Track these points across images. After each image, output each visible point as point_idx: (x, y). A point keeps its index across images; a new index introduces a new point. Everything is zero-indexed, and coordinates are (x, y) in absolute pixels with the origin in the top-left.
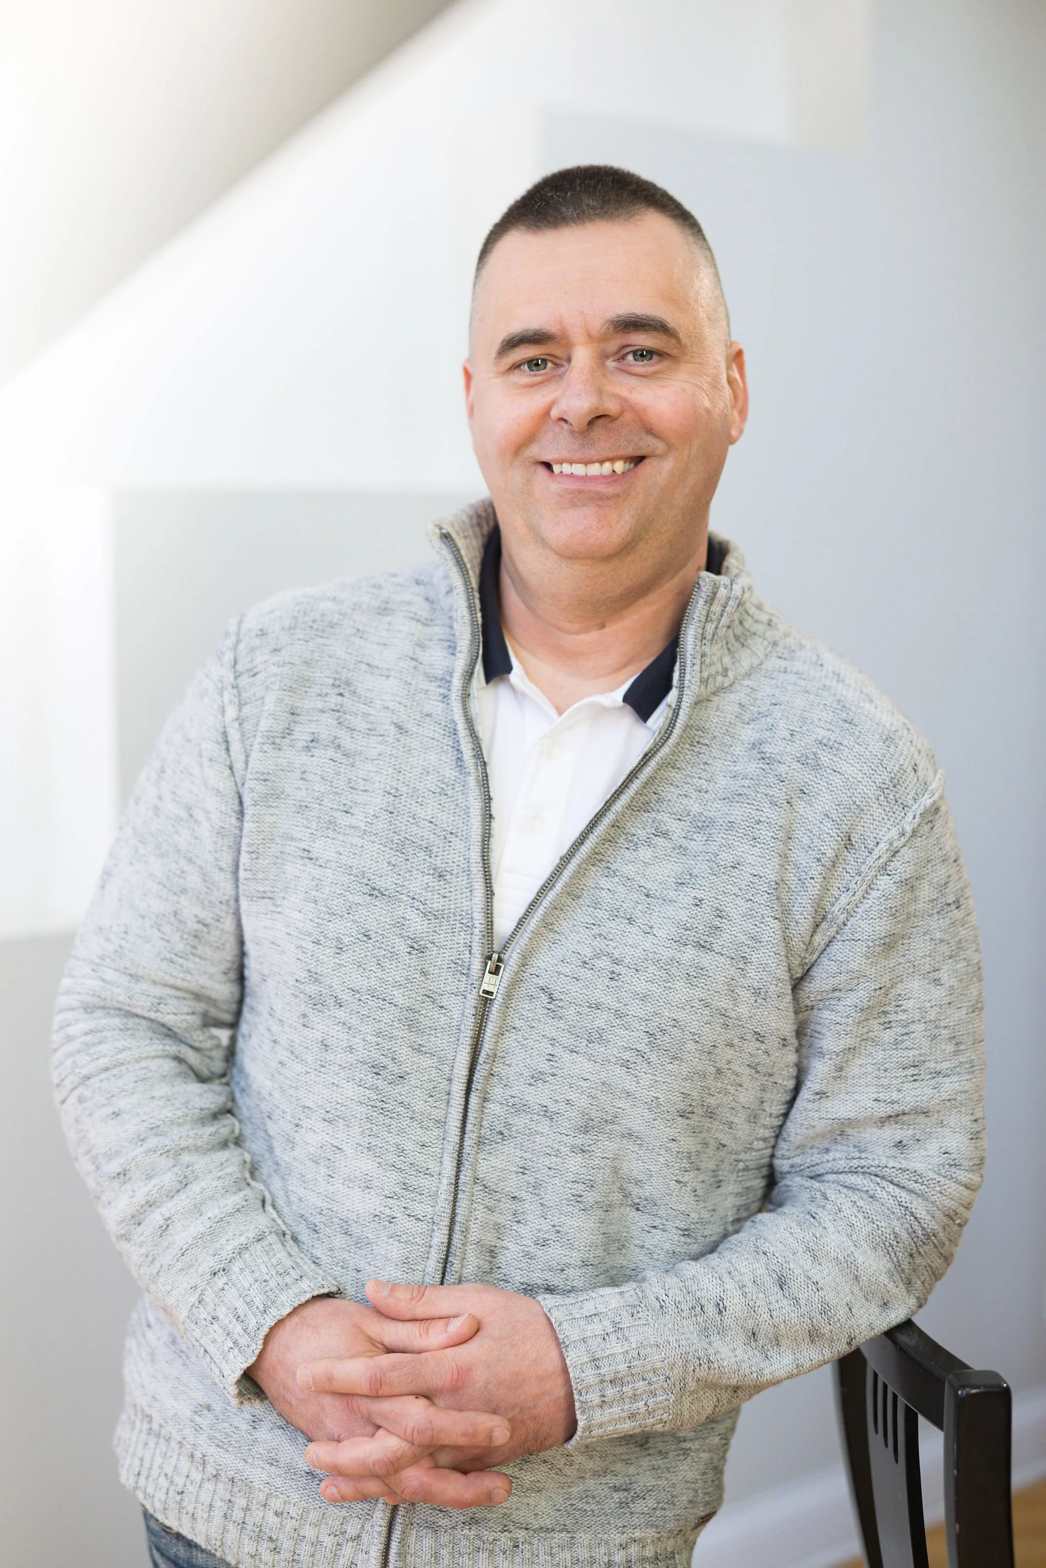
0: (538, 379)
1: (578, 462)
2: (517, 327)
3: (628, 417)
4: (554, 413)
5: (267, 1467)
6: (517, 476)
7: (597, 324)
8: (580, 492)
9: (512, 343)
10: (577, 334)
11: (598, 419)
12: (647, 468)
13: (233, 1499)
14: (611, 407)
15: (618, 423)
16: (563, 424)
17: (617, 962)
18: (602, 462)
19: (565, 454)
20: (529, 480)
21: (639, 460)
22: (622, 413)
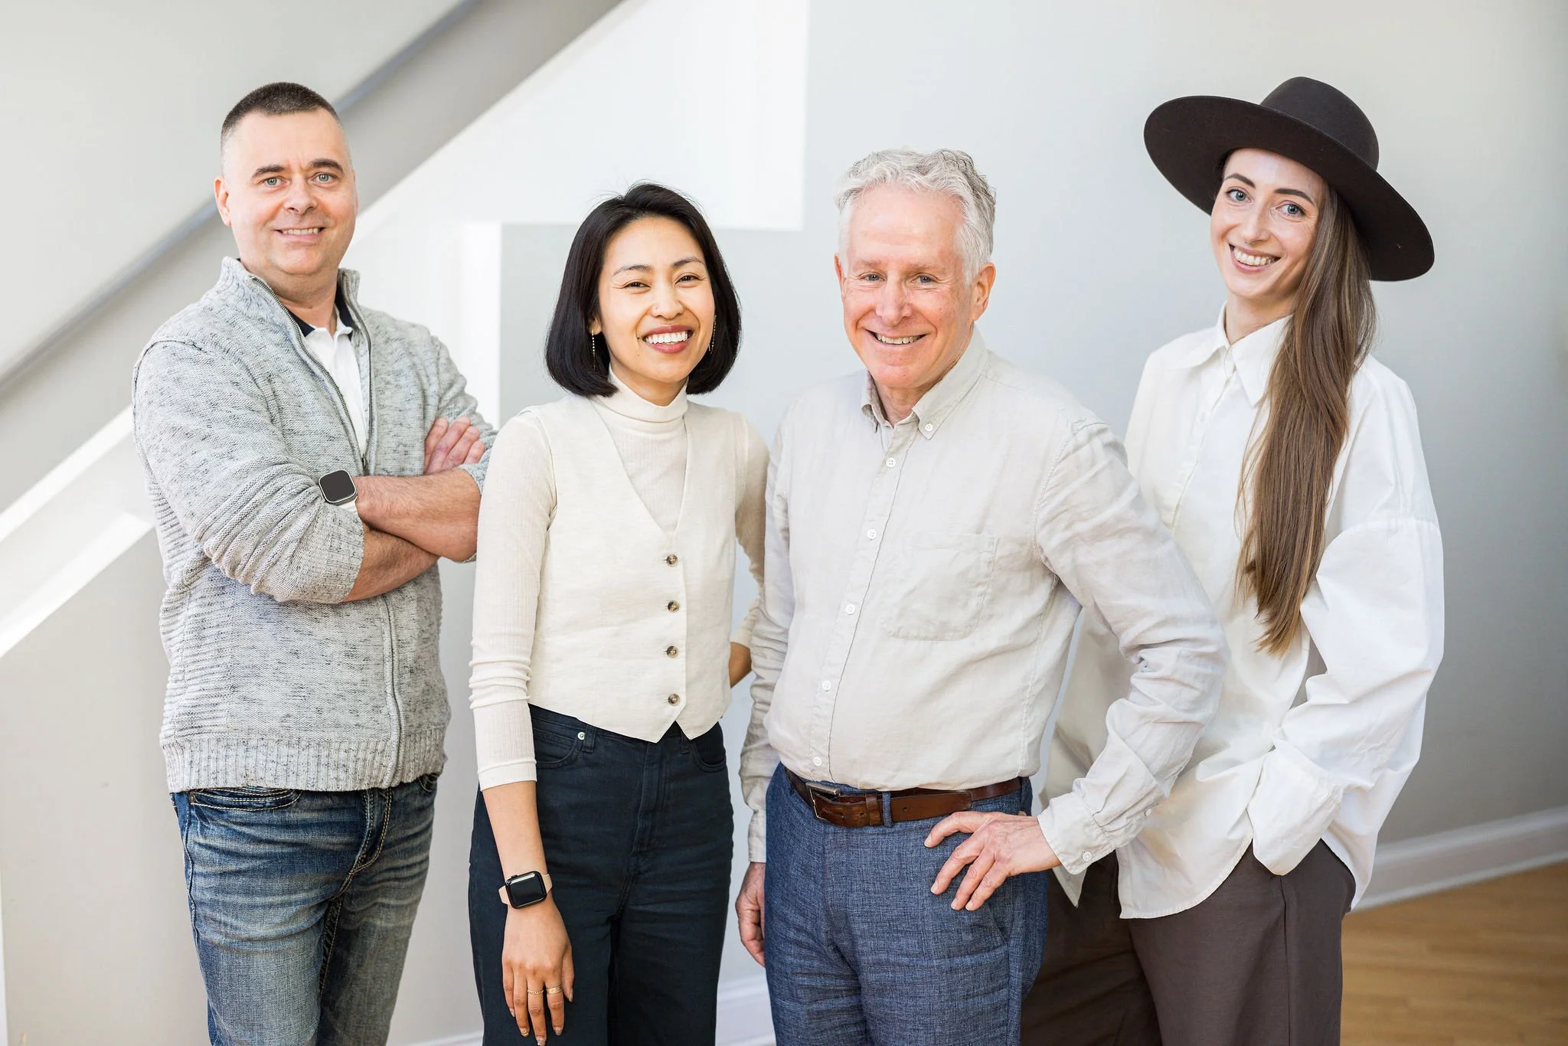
0: (273, 189)
1: (297, 229)
2: (266, 164)
3: (319, 208)
4: (287, 205)
5: (335, 729)
6: (263, 236)
7: (305, 164)
8: (299, 243)
9: (264, 171)
10: (295, 168)
11: (310, 209)
12: (326, 232)
13: (320, 754)
14: (315, 203)
15: (315, 211)
16: (292, 211)
17: (405, 446)
18: (308, 229)
19: (292, 226)
20: (269, 238)
21: (321, 229)
22: (318, 206)
